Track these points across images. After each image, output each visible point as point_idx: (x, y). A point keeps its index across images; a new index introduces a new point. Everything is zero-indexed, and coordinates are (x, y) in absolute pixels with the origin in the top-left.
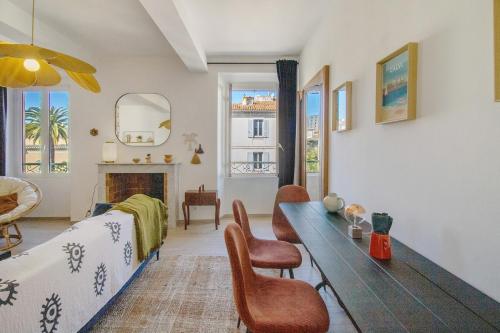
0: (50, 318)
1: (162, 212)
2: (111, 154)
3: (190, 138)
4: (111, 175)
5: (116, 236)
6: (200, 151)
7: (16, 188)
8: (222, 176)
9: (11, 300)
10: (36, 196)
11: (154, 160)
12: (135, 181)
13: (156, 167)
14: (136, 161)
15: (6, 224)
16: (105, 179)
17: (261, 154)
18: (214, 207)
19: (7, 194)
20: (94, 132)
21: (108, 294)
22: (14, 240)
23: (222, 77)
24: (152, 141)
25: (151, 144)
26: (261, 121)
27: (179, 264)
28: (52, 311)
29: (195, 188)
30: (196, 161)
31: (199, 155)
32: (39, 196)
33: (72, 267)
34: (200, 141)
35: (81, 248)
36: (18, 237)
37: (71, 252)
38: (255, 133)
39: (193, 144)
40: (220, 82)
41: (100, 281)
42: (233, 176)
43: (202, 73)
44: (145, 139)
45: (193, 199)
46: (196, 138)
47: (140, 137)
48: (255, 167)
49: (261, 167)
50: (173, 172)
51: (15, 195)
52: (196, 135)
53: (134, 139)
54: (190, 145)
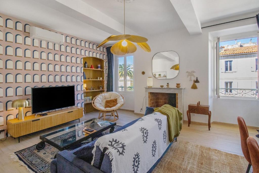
0: (136, 164)
1: (179, 115)
2: (150, 83)
3: (190, 74)
4: (151, 93)
5: (160, 126)
6: (197, 81)
7: (117, 97)
8: (211, 97)
9: (123, 153)
10: (123, 101)
11: (170, 86)
12: (160, 96)
13: (172, 90)
14: (162, 86)
15: (114, 111)
16: (148, 95)
17: (231, 83)
18: (207, 116)
19: (114, 99)
20: (143, 73)
21: (157, 157)
22: (116, 117)
23: (211, 35)
24: (166, 77)
25: (165, 78)
26: (231, 61)
27: (189, 147)
28: (137, 161)
29: (195, 103)
30: (194, 87)
31: (196, 84)
32: (124, 101)
33: (144, 140)
34: (196, 75)
35: (147, 131)
36: (117, 116)
37: (143, 133)
38: (226, 69)
39: (192, 77)
40: (210, 38)
41: (154, 149)
42: (221, 98)
43: (198, 34)
44: (162, 76)
45: (193, 109)
46: (194, 74)
47: (160, 75)
48: (227, 91)
49: (231, 91)
50: (181, 93)
51: (117, 99)
52: (194, 72)
53: (157, 76)
54: (191, 78)
